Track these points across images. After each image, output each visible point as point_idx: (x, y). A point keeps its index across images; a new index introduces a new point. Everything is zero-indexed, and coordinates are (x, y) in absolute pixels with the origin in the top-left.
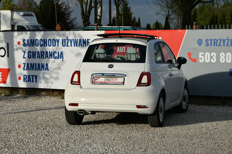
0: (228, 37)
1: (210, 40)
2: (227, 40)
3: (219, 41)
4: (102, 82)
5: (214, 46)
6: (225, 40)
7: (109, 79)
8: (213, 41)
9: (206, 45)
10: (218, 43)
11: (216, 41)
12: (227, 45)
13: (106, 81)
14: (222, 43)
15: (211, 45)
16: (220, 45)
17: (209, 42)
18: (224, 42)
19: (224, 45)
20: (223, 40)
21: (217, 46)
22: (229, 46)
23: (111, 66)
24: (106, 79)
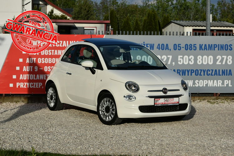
0: (144, 42)
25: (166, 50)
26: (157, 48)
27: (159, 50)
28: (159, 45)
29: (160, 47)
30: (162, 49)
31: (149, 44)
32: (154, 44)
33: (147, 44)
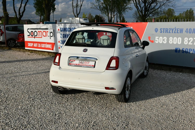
0: (175, 27)
1: (163, 29)
2: (175, 29)
3: (169, 30)
4: (77, 64)
5: (166, 32)
6: (173, 29)
7: (82, 62)
8: (165, 30)
9: (160, 32)
10: (168, 31)
11: (167, 30)
12: (175, 32)
13: (80, 64)
14: (171, 31)
15: (164, 32)
16: (169, 32)
17: (163, 30)
18: (172, 30)
19: (172, 33)
20: (172, 29)
21: (168, 33)
22: (176, 33)
23: (85, 50)
24: (80, 61)
25: (193, 33)
26: (186, 32)
27: (187, 33)
28: (187, 29)
29: (188, 31)
30: (190, 33)
31: (179, 29)
32: (183, 29)
33: (178, 29)
